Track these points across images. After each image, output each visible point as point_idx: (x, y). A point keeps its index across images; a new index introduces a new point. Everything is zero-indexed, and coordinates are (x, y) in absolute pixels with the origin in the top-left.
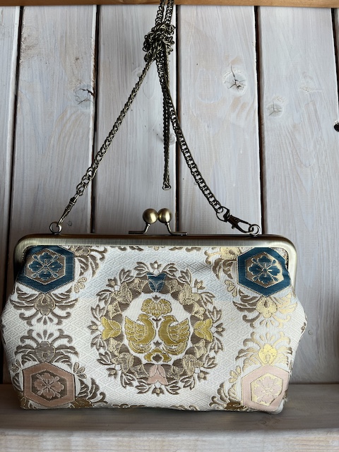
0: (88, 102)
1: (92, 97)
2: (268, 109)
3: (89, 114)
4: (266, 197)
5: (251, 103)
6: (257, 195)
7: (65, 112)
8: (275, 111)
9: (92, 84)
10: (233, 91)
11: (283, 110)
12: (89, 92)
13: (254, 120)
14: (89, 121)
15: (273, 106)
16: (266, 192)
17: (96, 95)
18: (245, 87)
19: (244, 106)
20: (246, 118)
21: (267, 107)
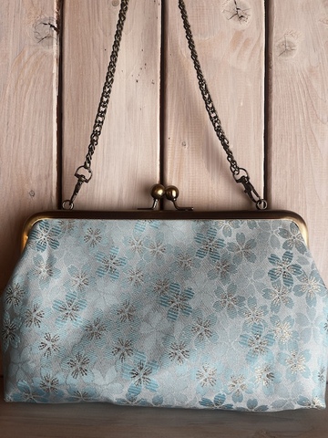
0: (50, 40)
1: (55, 32)
3: (52, 55)
4: (270, 162)
5: (256, 40)
6: (260, 160)
7: (22, 52)
8: (287, 49)
10: (234, 23)
11: (298, 48)
12: (52, 26)
13: (260, 62)
15: (285, 43)
16: (271, 156)
17: (60, 30)
18: (250, 18)
19: (246, 43)
20: (250, 59)
21: (277, 43)
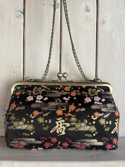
0: (21, 17)
2: (101, 21)
3: (21, 23)
4: (98, 62)
5: (93, 19)
7: (10, 21)
9: (22, 8)
10: (86, 13)
11: (107, 22)
14: (21, 26)
15: (103, 21)
16: (98, 60)
17: (24, 13)
18: (91, 11)
19: (90, 20)
20: (91, 26)
